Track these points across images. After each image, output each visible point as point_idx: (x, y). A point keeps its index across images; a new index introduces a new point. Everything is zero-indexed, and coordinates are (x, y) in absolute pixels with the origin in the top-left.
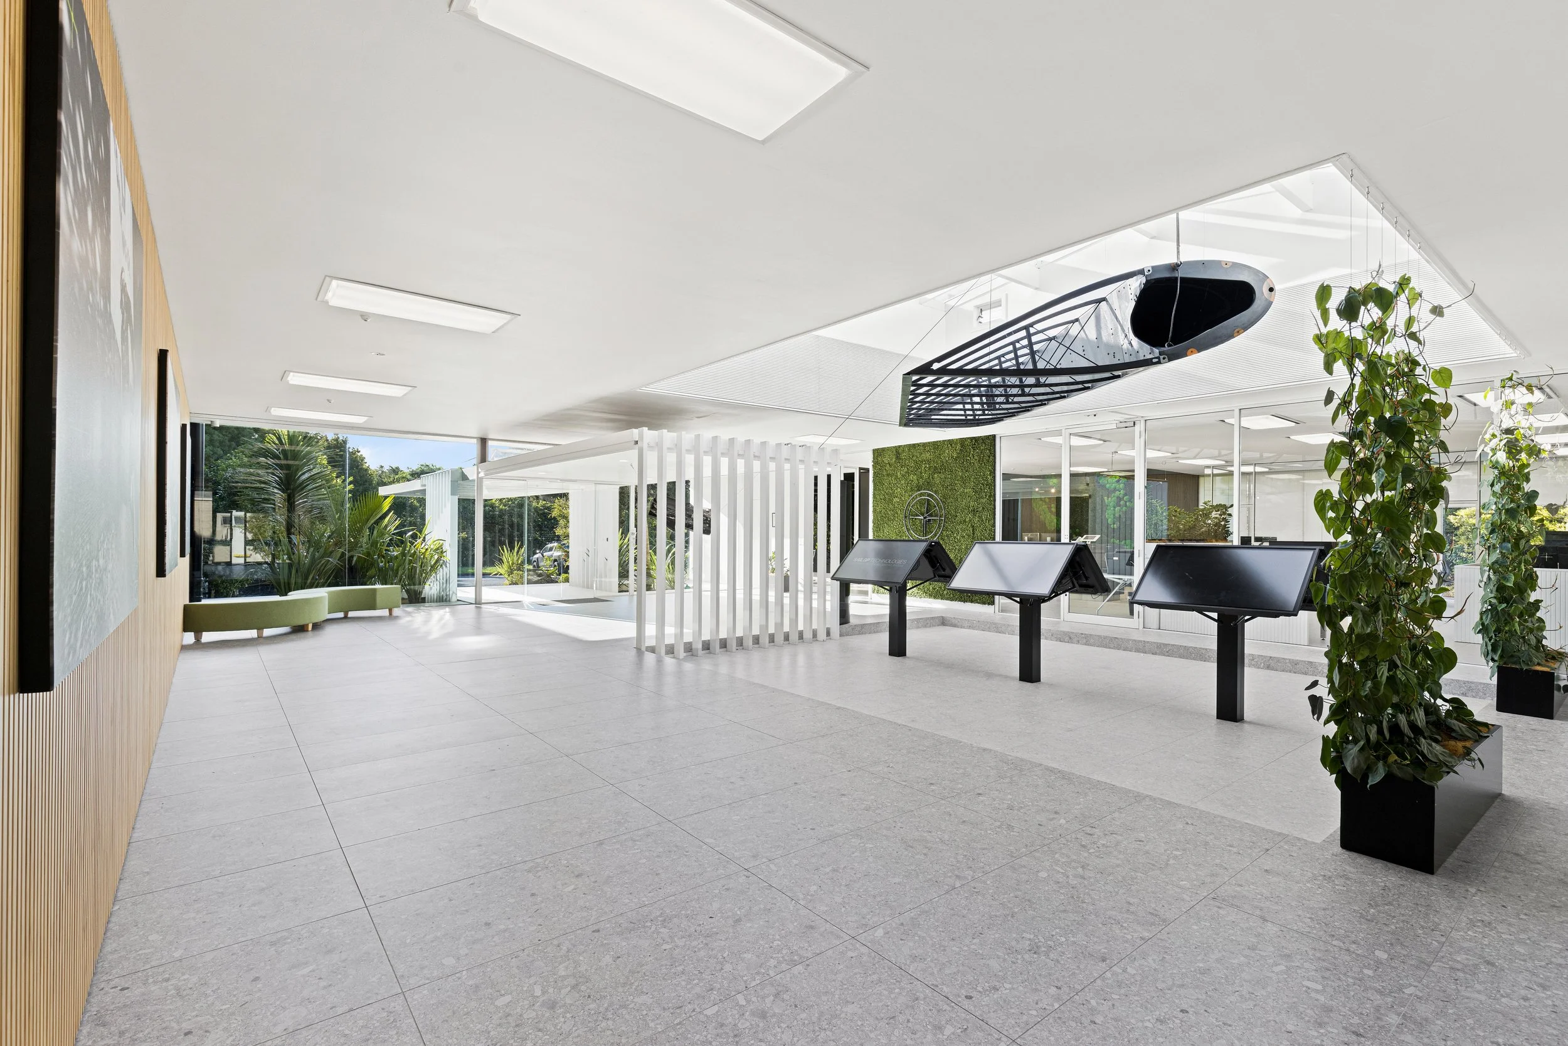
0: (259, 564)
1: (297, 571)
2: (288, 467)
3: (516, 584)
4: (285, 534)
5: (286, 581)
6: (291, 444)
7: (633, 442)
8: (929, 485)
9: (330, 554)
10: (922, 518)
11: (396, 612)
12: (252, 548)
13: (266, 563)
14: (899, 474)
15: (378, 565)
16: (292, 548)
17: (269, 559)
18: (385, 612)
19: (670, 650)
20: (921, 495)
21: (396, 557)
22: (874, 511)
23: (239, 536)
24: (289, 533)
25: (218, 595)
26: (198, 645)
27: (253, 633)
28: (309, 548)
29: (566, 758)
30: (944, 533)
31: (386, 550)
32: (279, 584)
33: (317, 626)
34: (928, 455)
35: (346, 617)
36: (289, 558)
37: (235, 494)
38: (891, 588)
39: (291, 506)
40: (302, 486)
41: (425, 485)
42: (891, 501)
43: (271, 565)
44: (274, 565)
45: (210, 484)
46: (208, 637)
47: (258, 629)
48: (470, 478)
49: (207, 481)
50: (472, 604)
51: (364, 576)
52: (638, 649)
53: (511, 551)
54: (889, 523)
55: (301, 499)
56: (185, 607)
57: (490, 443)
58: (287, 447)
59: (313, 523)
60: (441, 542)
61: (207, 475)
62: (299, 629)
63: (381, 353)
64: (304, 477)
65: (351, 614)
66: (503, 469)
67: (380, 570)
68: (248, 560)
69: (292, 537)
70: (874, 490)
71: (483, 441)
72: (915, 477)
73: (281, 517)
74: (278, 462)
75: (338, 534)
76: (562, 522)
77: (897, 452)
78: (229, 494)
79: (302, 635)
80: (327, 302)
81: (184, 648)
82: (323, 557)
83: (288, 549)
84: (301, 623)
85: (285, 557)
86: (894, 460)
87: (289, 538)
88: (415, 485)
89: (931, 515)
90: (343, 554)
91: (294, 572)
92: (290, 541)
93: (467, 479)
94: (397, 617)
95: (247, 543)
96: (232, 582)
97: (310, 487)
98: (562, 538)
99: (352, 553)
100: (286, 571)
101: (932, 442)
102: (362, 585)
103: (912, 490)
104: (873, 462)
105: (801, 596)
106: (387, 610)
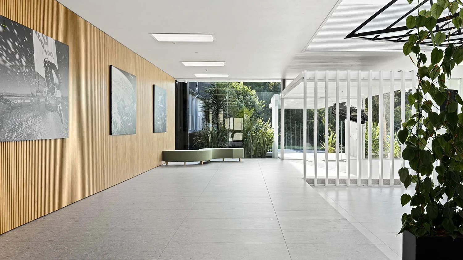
7: (303, 78)
11: (242, 160)
26: (166, 166)
27: (182, 163)
33: (206, 163)
35: (223, 161)
47: (184, 162)
52: (304, 179)
56: (163, 152)
65: (225, 160)
71: (284, 80)
94: (242, 162)
106: (238, 159)
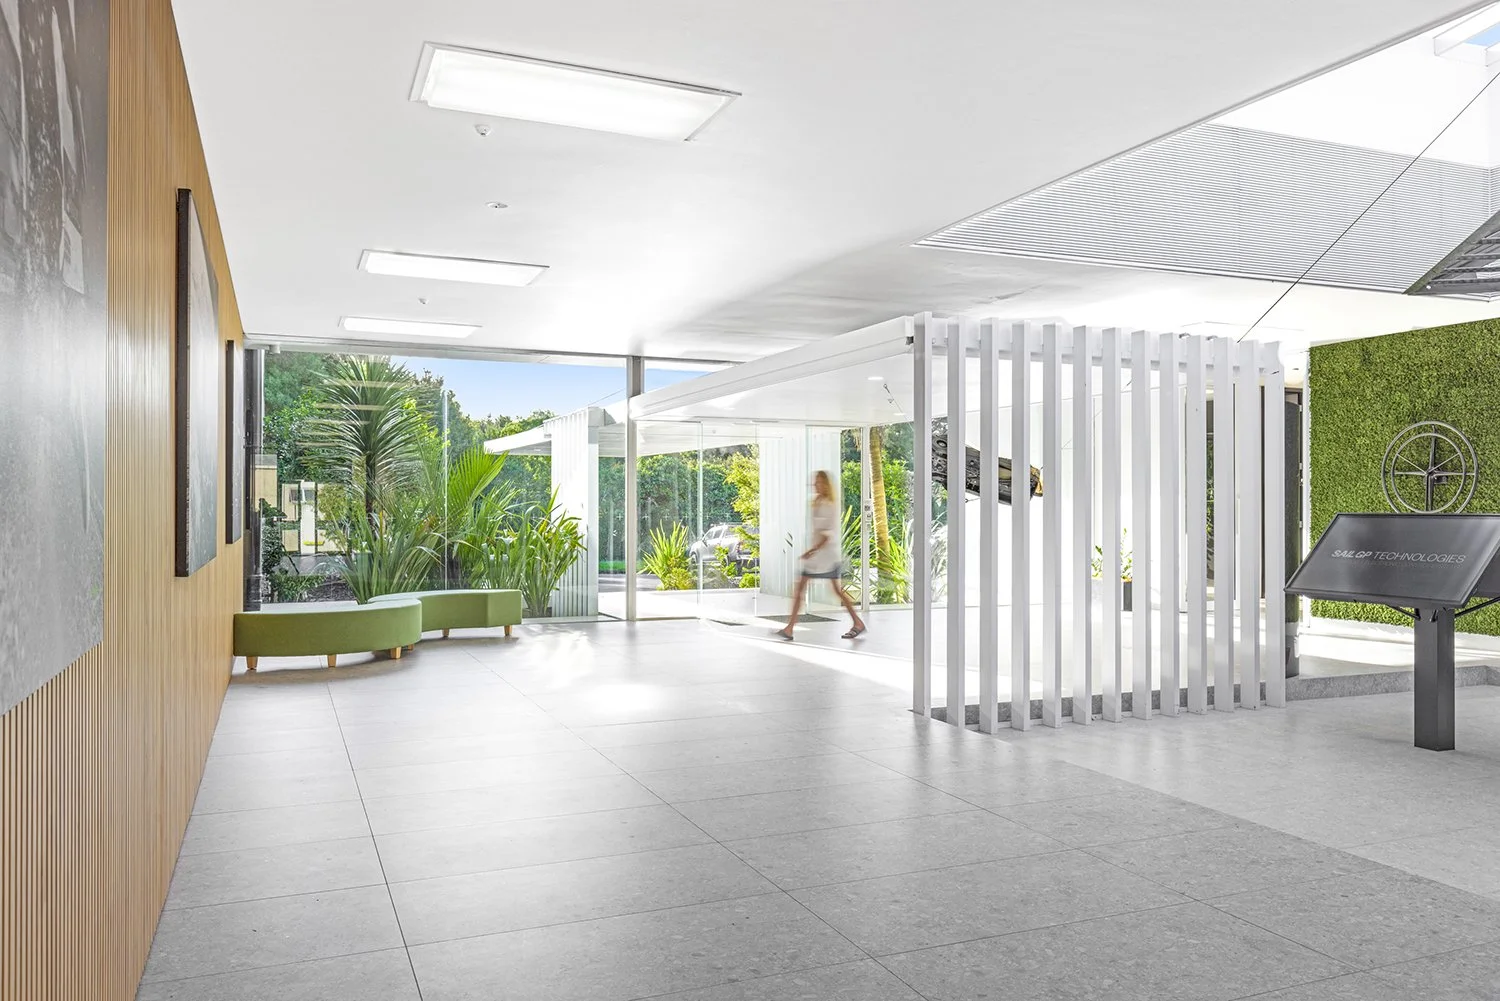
0: (331, 554)
1: (380, 566)
2: (367, 415)
3: (676, 587)
4: (364, 510)
5: (366, 581)
6: (371, 378)
7: (906, 340)
8: (1437, 409)
9: (423, 541)
10: (1425, 474)
11: (515, 630)
12: (324, 532)
13: (340, 553)
14: (1368, 391)
15: (488, 557)
16: (373, 532)
17: (344, 549)
18: (500, 632)
19: (973, 717)
20: (1419, 430)
21: (512, 545)
22: (1314, 463)
23: (308, 515)
24: (369, 509)
25: (283, 598)
26: (253, 678)
27: (321, 661)
28: (395, 531)
29: (870, 962)
30: (1475, 502)
31: (497, 535)
32: (356, 584)
33: (405, 651)
34: (1434, 353)
35: (446, 637)
36: (371, 547)
37: (301, 454)
38: (1417, 611)
39: (371, 467)
40: (386, 440)
41: (550, 435)
42: (1351, 444)
43: (347, 555)
44: (350, 556)
45: (273, 444)
46: (265, 664)
47: (329, 654)
48: (618, 421)
49: (269, 438)
50: (620, 620)
51: (467, 574)
52: (917, 711)
53: (668, 537)
54: (1348, 485)
55: (384, 458)
56: (236, 618)
57: (648, 365)
58: (366, 383)
59: (399, 495)
60: (575, 522)
61: (267, 429)
62: (384, 656)
63: (503, 202)
64: (387, 427)
65: (453, 633)
66: (662, 406)
67: (490, 564)
68: (320, 549)
69: (374, 515)
70: (1314, 423)
71: (636, 361)
72: (1405, 397)
73: (359, 487)
74: (356, 407)
75: (432, 507)
76: (744, 491)
77: (1366, 351)
78: (296, 454)
79: (385, 664)
80: (425, 102)
81: (234, 680)
82: (413, 545)
83: (367, 533)
84: (386, 646)
85: (364, 544)
86: (1357, 365)
87: (369, 516)
88: (534, 436)
89: (1444, 468)
90: (440, 541)
91: (375, 565)
92: (371, 521)
93: (613, 422)
94: (516, 639)
95: (319, 524)
96: (298, 580)
97: (394, 441)
98: (744, 516)
99: (453, 539)
100: (366, 565)
101: (1443, 328)
102: (465, 588)
103: (1398, 421)
104: (1310, 371)
105: (1156, 617)
106: (503, 628)
